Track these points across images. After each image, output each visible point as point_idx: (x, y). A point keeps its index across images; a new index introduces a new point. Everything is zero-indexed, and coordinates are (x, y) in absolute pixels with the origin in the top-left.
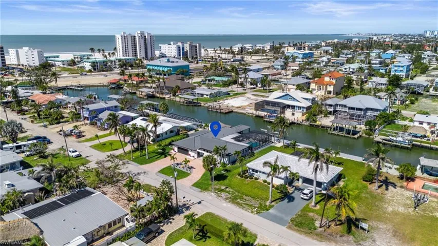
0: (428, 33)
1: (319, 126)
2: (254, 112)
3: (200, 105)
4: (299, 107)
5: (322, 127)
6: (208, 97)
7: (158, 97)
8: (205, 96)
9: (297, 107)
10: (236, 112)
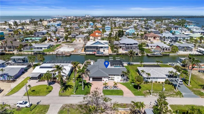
0: (87, 15)
1: (121, 54)
2: (85, 53)
3: (46, 54)
4: (105, 47)
5: (123, 54)
6: (46, 48)
7: (7, 54)
8: (43, 48)
9: (104, 47)
10: (73, 54)
